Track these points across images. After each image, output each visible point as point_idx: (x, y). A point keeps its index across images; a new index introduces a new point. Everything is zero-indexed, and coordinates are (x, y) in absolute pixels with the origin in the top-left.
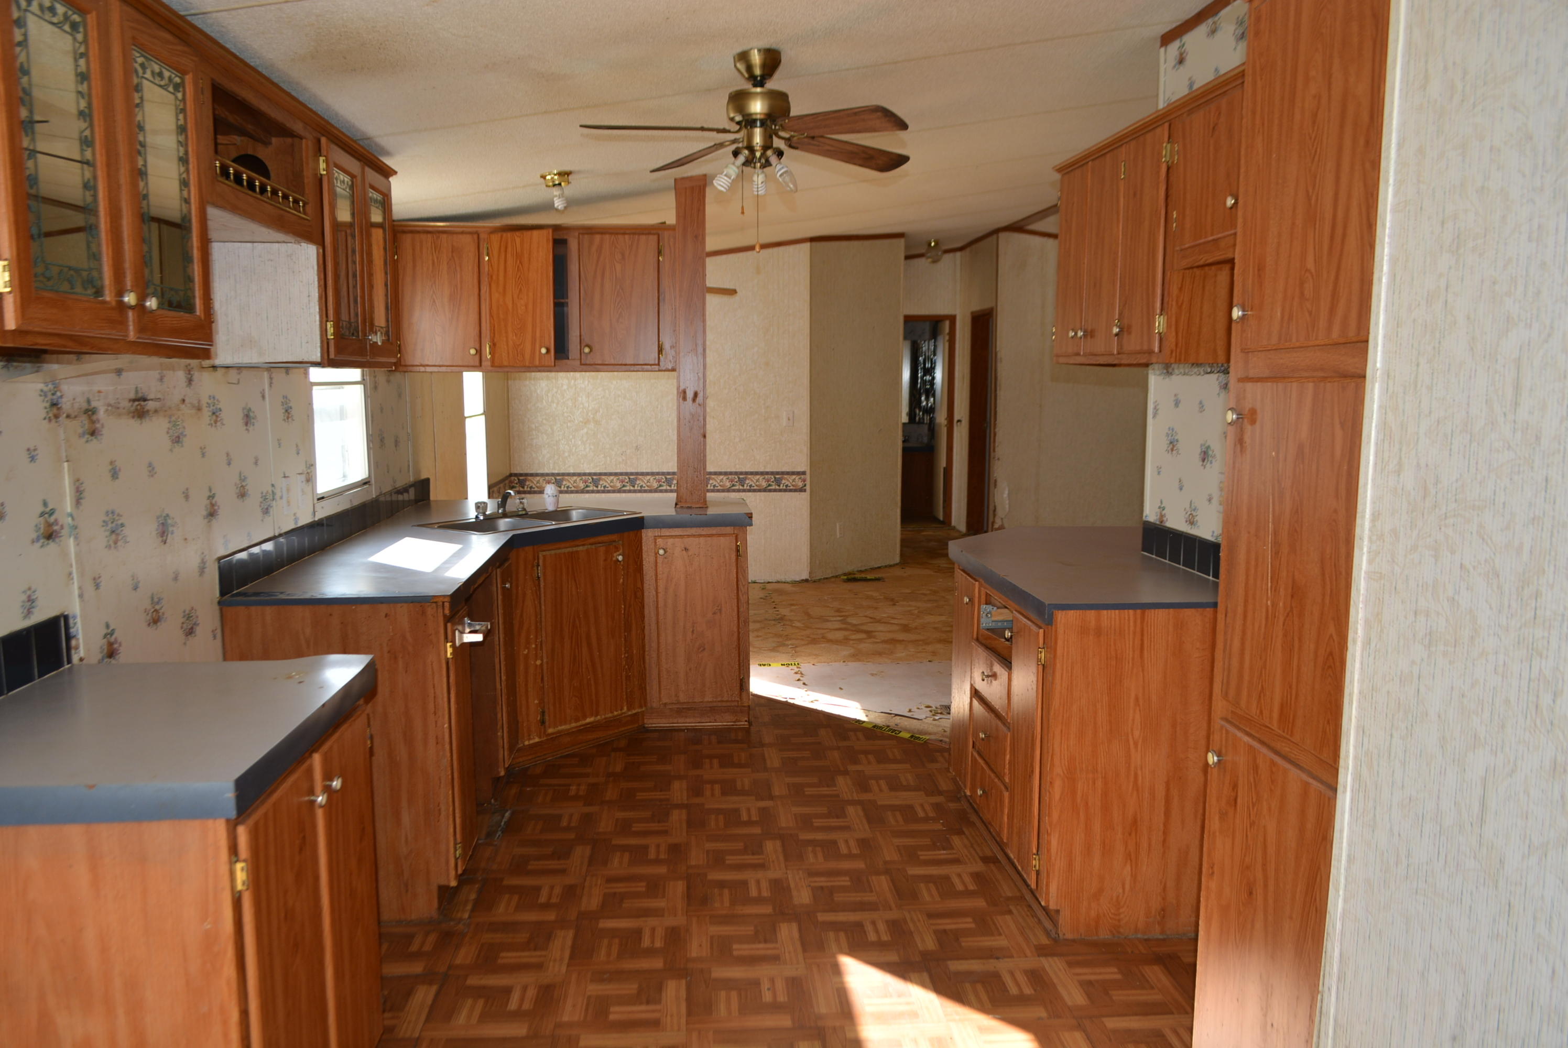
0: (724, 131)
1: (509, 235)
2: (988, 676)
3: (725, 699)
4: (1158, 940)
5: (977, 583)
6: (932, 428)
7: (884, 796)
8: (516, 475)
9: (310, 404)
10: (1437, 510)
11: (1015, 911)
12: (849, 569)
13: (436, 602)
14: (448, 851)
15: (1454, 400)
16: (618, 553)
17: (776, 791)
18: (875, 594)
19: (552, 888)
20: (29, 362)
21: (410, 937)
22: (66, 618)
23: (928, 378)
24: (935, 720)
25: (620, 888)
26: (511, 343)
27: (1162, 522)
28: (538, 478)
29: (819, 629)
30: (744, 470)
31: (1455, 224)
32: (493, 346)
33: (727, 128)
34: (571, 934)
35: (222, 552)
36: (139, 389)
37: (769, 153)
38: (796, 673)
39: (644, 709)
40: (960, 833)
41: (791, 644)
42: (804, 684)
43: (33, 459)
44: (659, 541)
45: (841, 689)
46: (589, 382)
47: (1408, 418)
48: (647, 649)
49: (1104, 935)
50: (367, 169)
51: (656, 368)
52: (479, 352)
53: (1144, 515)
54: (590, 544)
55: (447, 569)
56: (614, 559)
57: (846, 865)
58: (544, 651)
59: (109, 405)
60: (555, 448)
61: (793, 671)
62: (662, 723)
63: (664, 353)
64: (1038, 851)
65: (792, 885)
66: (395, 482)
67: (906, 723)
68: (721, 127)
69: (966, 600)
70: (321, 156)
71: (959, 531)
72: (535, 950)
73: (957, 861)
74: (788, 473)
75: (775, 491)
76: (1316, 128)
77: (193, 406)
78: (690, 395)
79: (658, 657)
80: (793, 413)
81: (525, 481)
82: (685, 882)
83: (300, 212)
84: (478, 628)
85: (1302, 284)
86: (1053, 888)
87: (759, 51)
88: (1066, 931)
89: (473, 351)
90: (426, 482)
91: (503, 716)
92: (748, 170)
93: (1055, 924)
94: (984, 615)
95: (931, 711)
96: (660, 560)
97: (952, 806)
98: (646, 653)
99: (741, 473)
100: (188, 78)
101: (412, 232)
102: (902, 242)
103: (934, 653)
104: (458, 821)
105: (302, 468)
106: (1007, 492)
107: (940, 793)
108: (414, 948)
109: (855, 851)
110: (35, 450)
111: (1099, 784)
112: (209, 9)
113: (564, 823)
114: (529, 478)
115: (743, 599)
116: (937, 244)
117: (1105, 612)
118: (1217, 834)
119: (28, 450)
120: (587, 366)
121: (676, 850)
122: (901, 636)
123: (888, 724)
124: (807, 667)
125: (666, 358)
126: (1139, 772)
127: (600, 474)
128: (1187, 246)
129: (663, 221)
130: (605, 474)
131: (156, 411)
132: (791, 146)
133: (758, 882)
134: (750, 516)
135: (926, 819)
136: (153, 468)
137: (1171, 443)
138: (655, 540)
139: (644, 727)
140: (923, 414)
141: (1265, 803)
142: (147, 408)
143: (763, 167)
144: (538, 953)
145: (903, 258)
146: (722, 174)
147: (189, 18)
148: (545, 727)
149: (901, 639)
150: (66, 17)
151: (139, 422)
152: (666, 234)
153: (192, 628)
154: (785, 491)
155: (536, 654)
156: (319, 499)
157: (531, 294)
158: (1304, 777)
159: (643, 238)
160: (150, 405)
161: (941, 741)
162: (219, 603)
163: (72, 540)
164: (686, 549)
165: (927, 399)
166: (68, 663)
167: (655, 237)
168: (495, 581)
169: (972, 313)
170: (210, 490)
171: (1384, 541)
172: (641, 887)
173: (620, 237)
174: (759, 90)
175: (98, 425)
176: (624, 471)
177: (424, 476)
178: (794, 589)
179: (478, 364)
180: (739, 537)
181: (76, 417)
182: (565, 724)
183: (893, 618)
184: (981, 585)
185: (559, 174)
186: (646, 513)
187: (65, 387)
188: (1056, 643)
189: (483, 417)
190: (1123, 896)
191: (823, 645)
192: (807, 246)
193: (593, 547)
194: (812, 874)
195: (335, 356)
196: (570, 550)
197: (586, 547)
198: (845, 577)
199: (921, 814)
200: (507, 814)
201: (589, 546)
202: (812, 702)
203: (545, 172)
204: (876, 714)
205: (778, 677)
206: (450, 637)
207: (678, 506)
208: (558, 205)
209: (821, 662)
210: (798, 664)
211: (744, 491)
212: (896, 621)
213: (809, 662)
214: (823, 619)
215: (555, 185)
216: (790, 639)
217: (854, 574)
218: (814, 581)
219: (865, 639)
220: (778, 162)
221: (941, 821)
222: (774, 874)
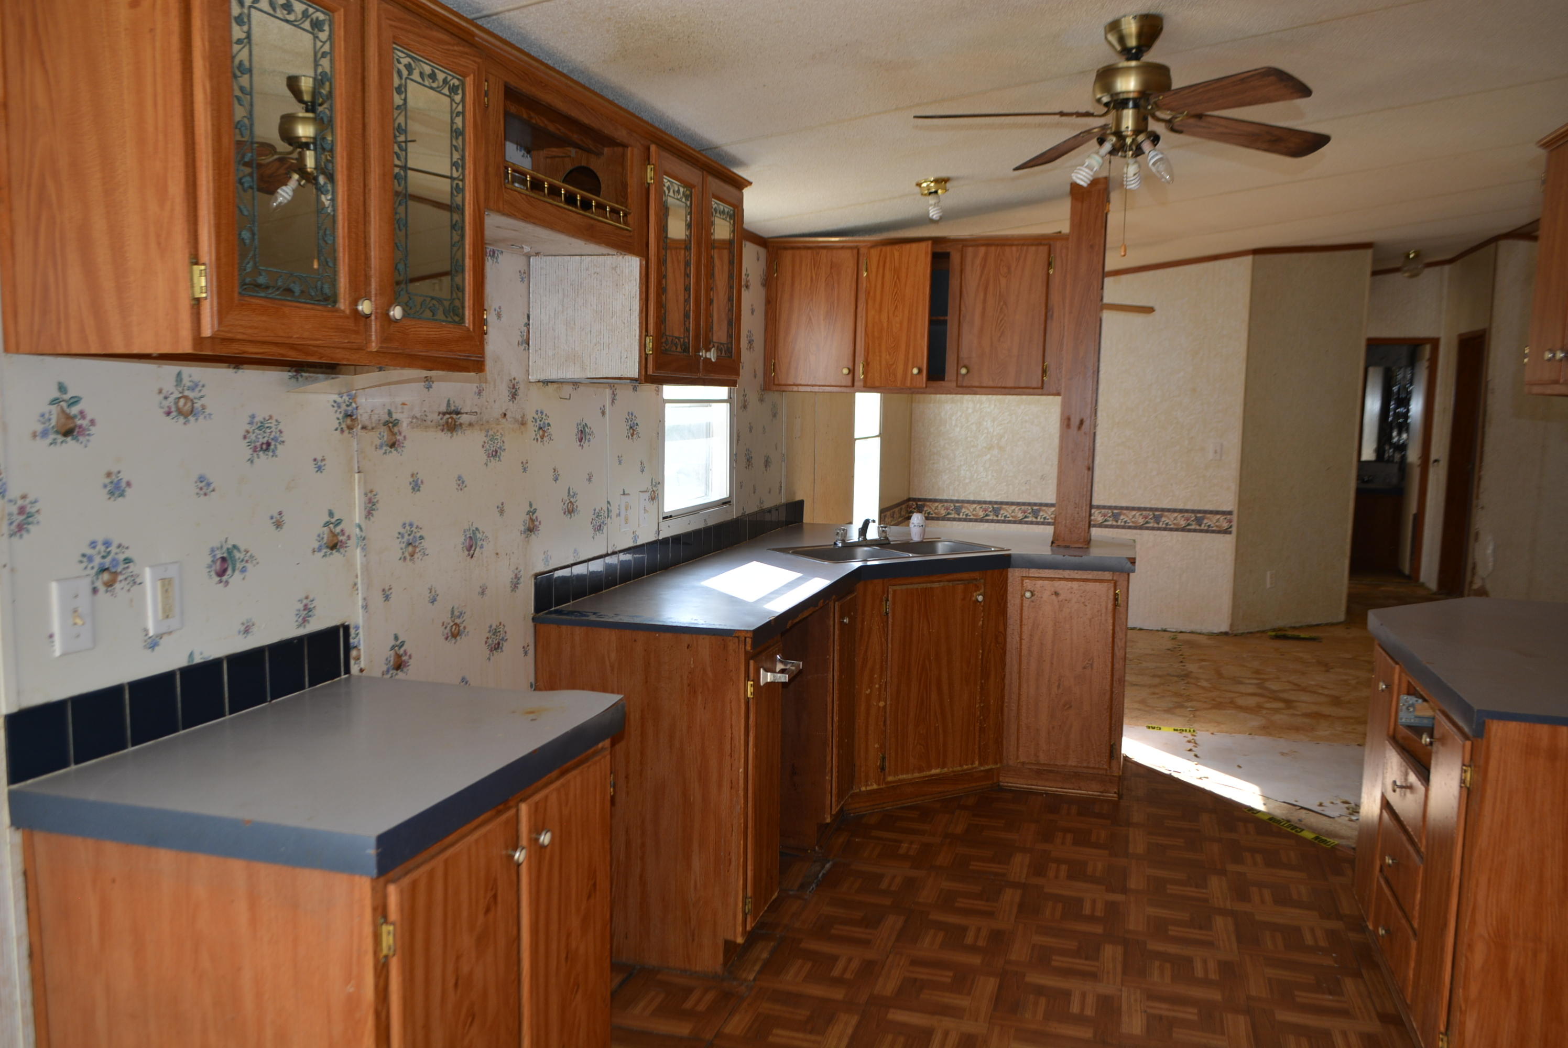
0: (1088, 114)
1: (888, 249)
2: (1401, 787)
3: (1092, 765)
5: (1397, 666)
6: (1403, 465)
8: (914, 500)
9: (661, 421)
12: (1280, 623)
13: (738, 637)
14: (736, 904)
16: (978, 592)
17: (1132, 884)
18: (1306, 657)
19: (850, 960)
20: (322, 373)
21: (689, 991)
22: (346, 628)
23: (1401, 410)
24: (1351, 820)
25: (923, 974)
26: (884, 362)
28: (937, 504)
29: (1229, 692)
30: (1160, 506)
32: (867, 365)
33: (1091, 111)
34: (854, 1020)
35: (540, 568)
36: (451, 402)
37: (1142, 138)
38: (1189, 742)
39: (999, 765)
40: (1357, 975)
41: (1191, 707)
42: (1196, 756)
43: (320, 469)
44: (1027, 582)
45: (1239, 767)
46: (995, 405)
48: (1006, 700)
50: (710, 179)
51: (1040, 391)
52: (852, 371)
54: (949, 581)
56: (974, 599)
57: (1197, 993)
58: (889, 694)
59: (414, 417)
60: (956, 473)
61: (1187, 739)
62: (1021, 784)
63: (1048, 375)
64: (1447, 1031)
65: (1124, 1007)
66: (761, 503)
67: (1312, 820)
68: (1083, 110)
69: (1382, 686)
70: (649, 164)
71: (1428, 589)
72: (811, 1032)
73: (1344, 1013)
74: (1211, 512)
75: (1195, 531)
77: (516, 421)
78: (1075, 422)
79: (1019, 710)
80: (1222, 444)
81: (923, 506)
82: (998, 980)
83: (620, 223)
84: (788, 666)
87: (1135, 18)
89: (846, 371)
90: (801, 504)
91: (833, 760)
92: (1117, 160)
94: (1404, 708)
95: (1348, 809)
96: (1026, 603)
97: (1351, 937)
98: (1006, 704)
99: (1157, 510)
100: (469, 81)
101: (793, 248)
102: (1369, 253)
104: (750, 873)
105: (647, 485)
106: (1491, 547)
107: (1339, 918)
108: (688, 1005)
109: (1213, 976)
110: (323, 460)
112: (500, 9)
113: (884, 885)
114: (928, 503)
115: (1119, 653)
116: (1417, 256)
119: (315, 460)
120: (966, 388)
121: (998, 939)
122: (1328, 710)
123: (1290, 818)
124: (1204, 736)
125: (1050, 379)
127: (1002, 503)
129: (1059, 230)
130: (1007, 503)
131: (471, 425)
132: (1173, 130)
133: (1084, 995)
134: (1133, 561)
135: (1314, 949)
136: (463, 482)
138: (1022, 581)
139: (999, 785)
140: (1394, 452)
142: (461, 421)
143: (1135, 155)
144: (813, 1037)
145: (1368, 274)
146: (1082, 165)
147: (479, 22)
148: (884, 775)
149: (1328, 713)
150: (305, 14)
151: (450, 434)
152: (1058, 244)
153: (499, 643)
154: (1207, 531)
155: (879, 695)
156: (664, 518)
157: (906, 312)
159: (1032, 248)
160: (464, 419)
162: (533, 619)
163: (358, 551)
164: (1056, 594)
165: (1400, 434)
166: (345, 674)
167: (1046, 248)
168: (832, 615)
169: (1460, 335)
170: (531, 505)
172: (946, 977)
173: (1007, 248)
174: (1133, 63)
175: (399, 437)
176: (1027, 501)
177: (798, 498)
178: (1208, 642)
179: (850, 384)
180: (1118, 584)
181: (373, 428)
182: (907, 773)
183: (1323, 687)
184: (1402, 670)
185: (936, 181)
186: (1015, 550)
187: (361, 400)
188: (1486, 763)
189: (878, 439)
191: (1229, 712)
192: (1249, 259)
193: (950, 584)
194: (1152, 996)
195: (653, 372)
196: (924, 586)
197: (942, 584)
198: (1273, 634)
199: (1309, 940)
200: (828, 866)
201: (946, 583)
202: (1200, 778)
203: (920, 179)
204: (1277, 804)
205: (1166, 744)
206: (752, 675)
207: (1054, 545)
208: (933, 216)
209: (1222, 732)
210: (1194, 731)
211: (1159, 529)
212: (1326, 692)
213: (1207, 731)
214: (1237, 681)
215: (930, 193)
216: (1192, 700)
217: (1285, 631)
218: (1236, 635)
219: (1283, 709)
220: (1152, 148)
221: (1334, 955)
222: (1105, 988)
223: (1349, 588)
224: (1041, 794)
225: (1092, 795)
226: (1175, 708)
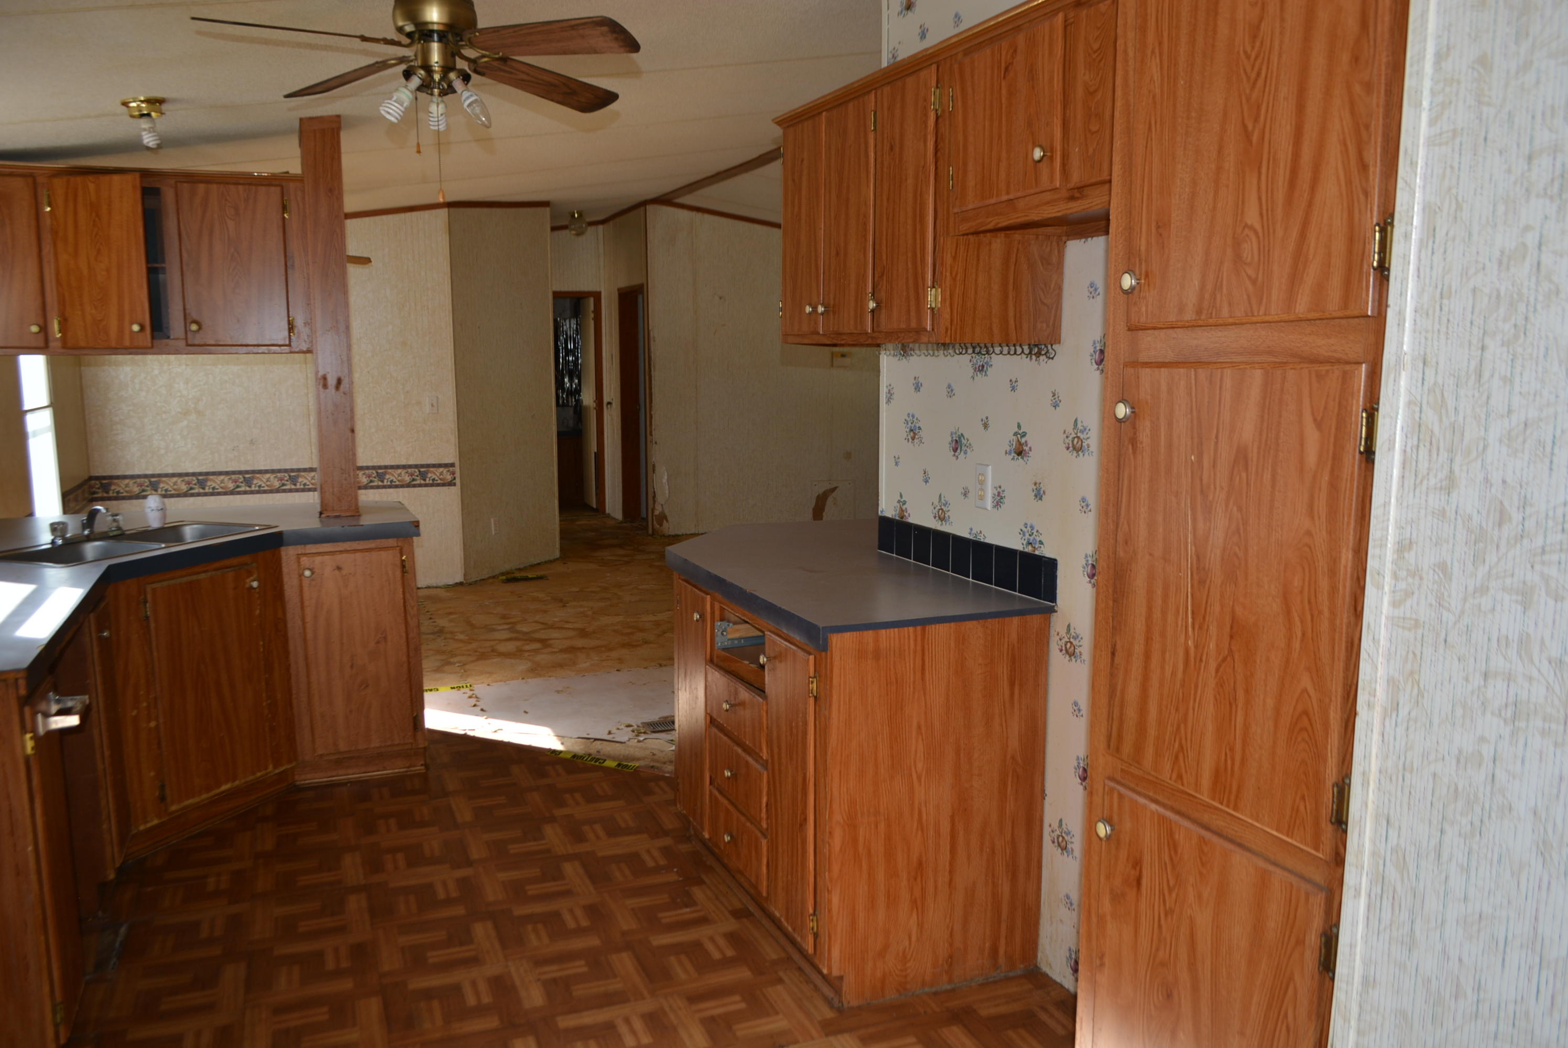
0: (387, 42)
1: (79, 179)
2: (732, 705)
3: (396, 742)
4: (947, 991)
5: (708, 597)
6: (579, 411)
7: (606, 847)
8: (97, 478)
10: (1525, 541)
11: (785, 978)
12: (507, 567)
13: (5, 680)
15: (1557, 397)
16: (252, 578)
17: (476, 852)
18: (541, 595)
19: (198, 1035)
23: (571, 358)
24: (639, 741)
25: (293, 1020)
26: (88, 318)
27: (902, 518)
28: (127, 481)
29: (486, 640)
30: (382, 464)
31: (1555, 159)
32: (64, 321)
33: (395, 39)
37: (452, 76)
38: (470, 697)
39: (294, 764)
40: (700, 882)
41: (459, 662)
42: (482, 710)
44: (304, 560)
45: (526, 712)
47: (1464, 418)
48: (294, 692)
49: (891, 995)
51: (287, 349)
52: (44, 329)
53: (880, 509)
54: (215, 570)
55: (18, 624)
56: (247, 586)
57: (577, 944)
58: (160, 709)
60: (147, 444)
61: (467, 695)
62: (319, 778)
63: (296, 331)
64: (815, 911)
65: (518, 983)
67: (609, 749)
68: (387, 38)
69: (696, 616)
71: (615, 519)
73: (704, 921)
74: (434, 466)
75: (420, 485)
76: (1258, 44)
78: (332, 382)
80: (437, 397)
81: (110, 484)
82: (380, 998)
84: (70, 704)
85: (1237, 244)
86: (836, 953)
88: (851, 999)
89: (34, 329)
91: (108, 803)
92: (422, 96)
93: (838, 991)
94: (719, 633)
95: (633, 731)
96: (306, 583)
97: (684, 848)
98: (294, 696)
99: (380, 467)
102: (548, 210)
103: (620, 660)
104: (56, 974)
106: (666, 477)
107: (666, 833)
109: (585, 923)
111: (882, 826)
113: (204, 934)
114: (115, 481)
115: (412, 621)
116: (580, 215)
117: (883, 631)
118: (1109, 918)
120: (193, 346)
121: (361, 953)
122: (579, 643)
123: (589, 752)
124: (481, 689)
125: (299, 337)
126: (924, 809)
127: (207, 474)
128: (971, 207)
129: (285, 170)
130: (214, 474)
132: (479, 71)
133: (474, 984)
134: (416, 524)
135: (657, 870)
137: (911, 430)
138: (299, 559)
139: (295, 786)
140: (567, 396)
141: (1190, 889)
143: (443, 93)
145: (549, 229)
146: (390, 99)
148: (166, 806)
149: (580, 646)
152: (291, 186)
154: (432, 485)
155: (149, 714)
157: (114, 256)
158: (1261, 864)
159: (262, 189)
161: (652, 767)
164: (339, 568)
165: (571, 380)
167: (278, 189)
168: (87, 634)
169: (619, 289)
171: (1421, 578)
172: (321, 1015)
173: (232, 187)
176: (237, 469)
178: (448, 594)
179: (42, 344)
180: (404, 549)
182: (194, 796)
183: (567, 622)
184: (713, 599)
185: (147, 101)
186: (284, 526)
188: (832, 671)
189: (50, 410)
190: (909, 949)
191: (495, 660)
192: (444, 212)
193: (219, 573)
194: (538, 963)
196: (188, 579)
197: (209, 574)
198: (504, 577)
199: (650, 862)
200: (123, 930)
201: (214, 573)
202: (495, 732)
203: (125, 98)
204: (573, 740)
205: (449, 704)
206: (29, 725)
207: (323, 516)
208: (148, 143)
209: (496, 682)
210: (471, 686)
211: (384, 487)
212: (570, 626)
213: (483, 683)
214: (489, 629)
215: (142, 115)
216: (456, 655)
217: (513, 573)
218: (470, 584)
219: (541, 649)
220: (464, 88)
221: (675, 870)
222: (492, 969)
223: (560, 525)
224: (346, 784)
225: (399, 772)
226: (443, 666)
